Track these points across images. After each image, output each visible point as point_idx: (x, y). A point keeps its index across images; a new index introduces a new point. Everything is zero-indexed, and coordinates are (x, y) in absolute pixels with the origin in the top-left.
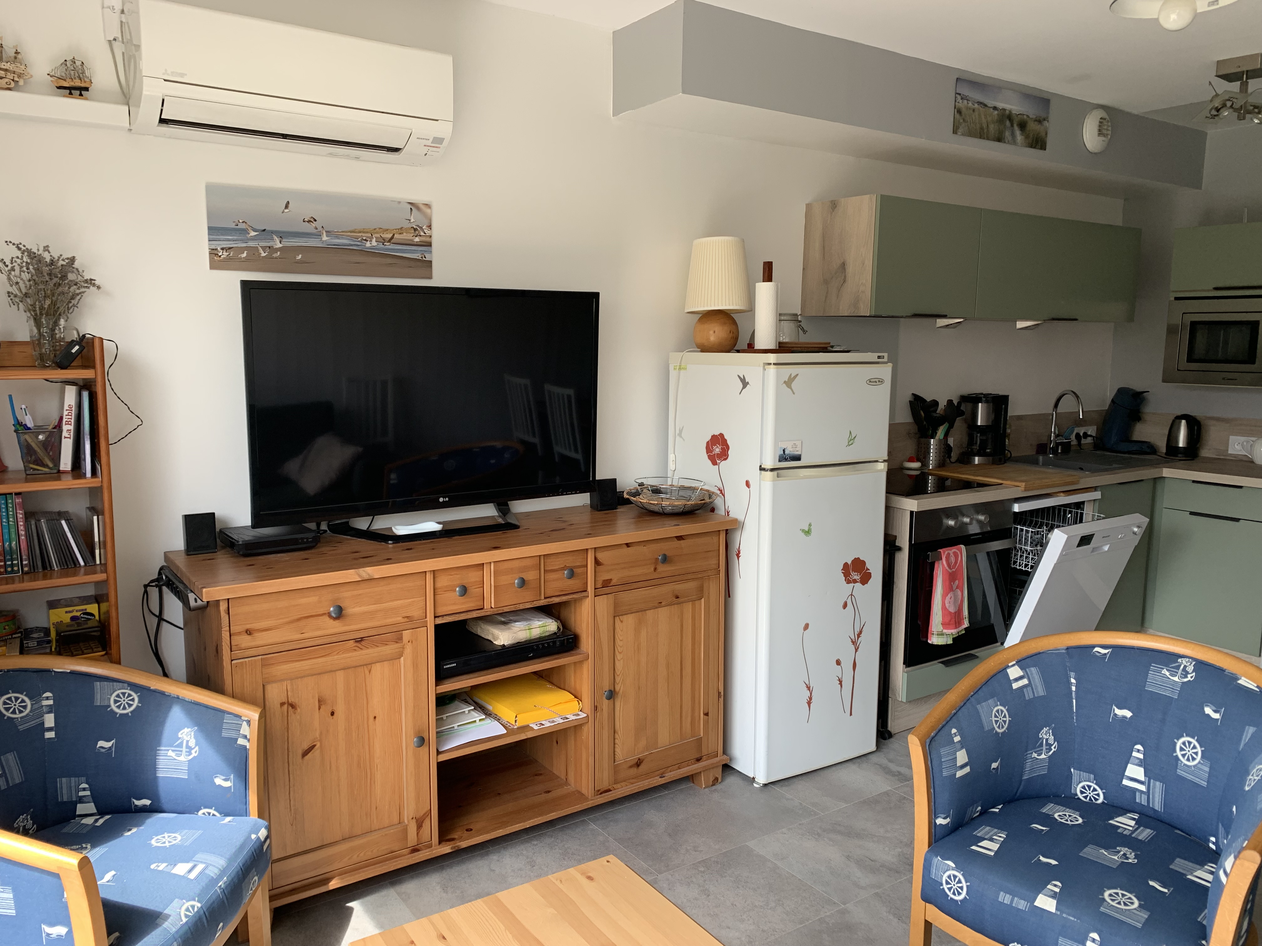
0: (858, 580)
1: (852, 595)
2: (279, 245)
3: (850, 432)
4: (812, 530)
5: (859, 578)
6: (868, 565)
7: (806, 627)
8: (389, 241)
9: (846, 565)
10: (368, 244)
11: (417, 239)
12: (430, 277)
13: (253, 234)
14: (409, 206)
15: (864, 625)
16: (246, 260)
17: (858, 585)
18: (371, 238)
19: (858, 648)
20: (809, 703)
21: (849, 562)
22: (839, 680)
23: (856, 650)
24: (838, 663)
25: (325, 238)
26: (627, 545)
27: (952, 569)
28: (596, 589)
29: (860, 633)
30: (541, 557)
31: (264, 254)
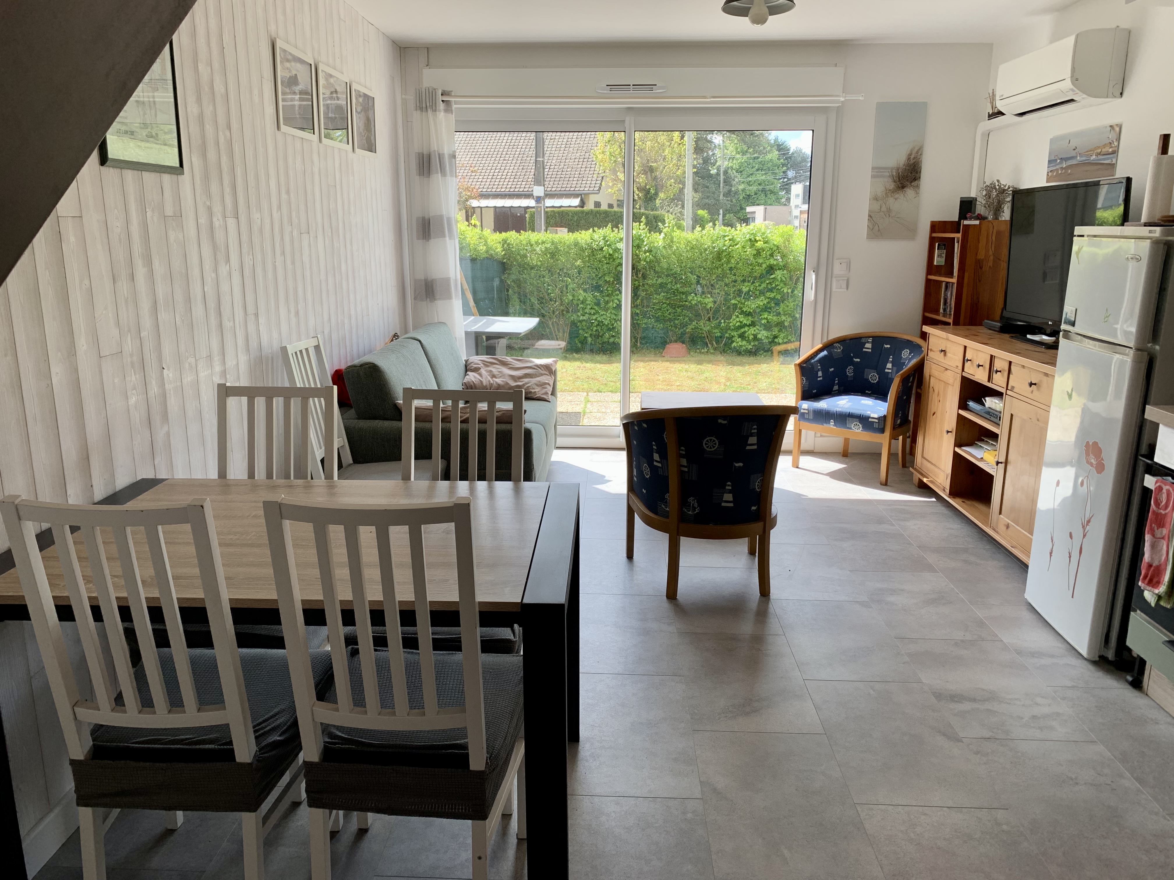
0: (1094, 465)
1: (1088, 476)
2: (1064, 166)
3: (1107, 309)
4: (1073, 396)
5: (1095, 463)
6: (1103, 455)
7: (1058, 483)
8: (1100, 154)
9: (1088, 443)
10: (1092, 159)
11: (1110, 150)
12: (1114, 174)
13: (1058, 161)
14: (1110, 128)
15: (1092, 516)
16: (1056, 176)
17: (1094, 471)
18: (1093, 154)
21: (1091, 443)
22: (1069, 554)
24: (1071, 536)
25: (1078, 158)
26: (1023, 367)
27: (1159, 508)
28: (1007, 389)
29: (1089, 521)
30: (992, 356)
31: (1060, 172)
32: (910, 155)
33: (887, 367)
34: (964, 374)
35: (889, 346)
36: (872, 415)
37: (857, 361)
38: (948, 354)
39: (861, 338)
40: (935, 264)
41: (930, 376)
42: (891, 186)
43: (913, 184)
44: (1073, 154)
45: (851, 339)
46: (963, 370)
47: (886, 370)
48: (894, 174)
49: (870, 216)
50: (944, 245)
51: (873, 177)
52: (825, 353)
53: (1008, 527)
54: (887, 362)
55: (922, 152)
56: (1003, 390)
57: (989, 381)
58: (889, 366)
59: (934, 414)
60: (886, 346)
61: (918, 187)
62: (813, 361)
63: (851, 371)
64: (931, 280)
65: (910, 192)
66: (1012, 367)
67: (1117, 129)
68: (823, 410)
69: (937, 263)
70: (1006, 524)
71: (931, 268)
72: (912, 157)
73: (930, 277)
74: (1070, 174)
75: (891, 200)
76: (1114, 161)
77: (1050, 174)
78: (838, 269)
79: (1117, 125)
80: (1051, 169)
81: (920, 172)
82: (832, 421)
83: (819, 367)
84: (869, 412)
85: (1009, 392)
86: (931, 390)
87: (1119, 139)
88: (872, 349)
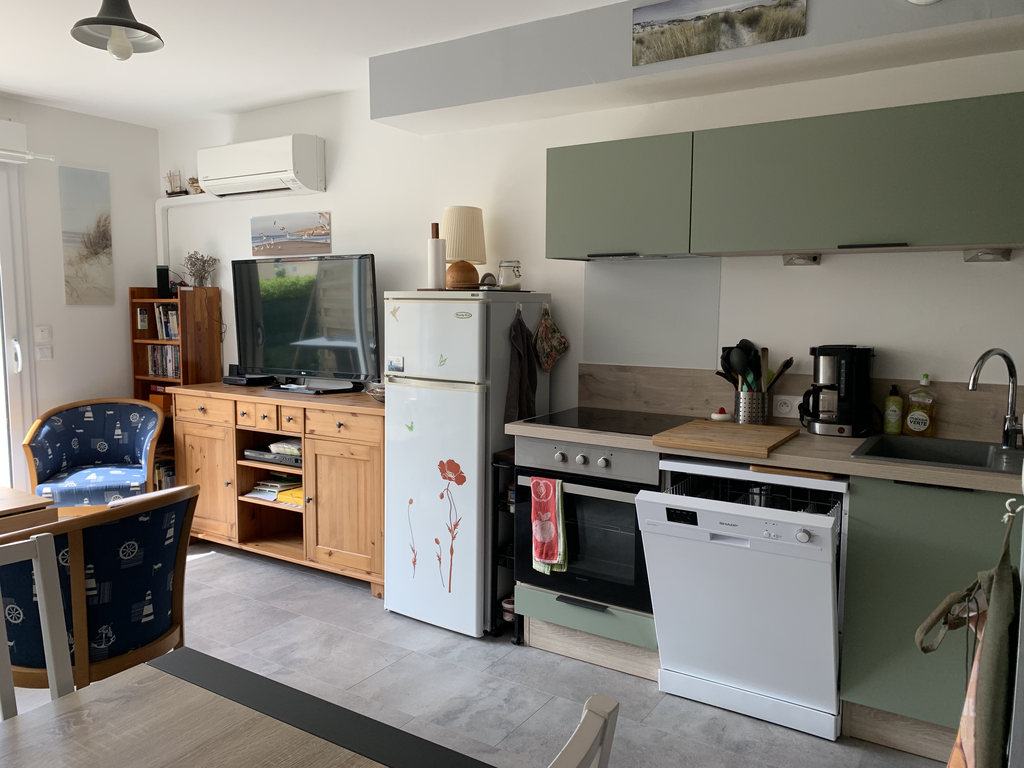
0: (453, 479)
1: (447, 489)
2: (273, 243)
3: (441, 355)
4: (414, 428)
5: (454, 477)
6: (462, 469)
7: (411, 502)
8: (312, 235)
9: (441, 462)
10: (304, 238)
11: (323, 232)
12: (330, 252)
13: (265, 238)
14: (319, 215)
15: (460, 520)
16: (263, 250)
17: (453, 483)
18: (305, 234)
19: (455, 537)
20: (414, 563)
21: (445, 462)
22: (438, 557)
23: (453, 538)
24: (437, 541)
25: (288, 237)
26: (323, 411)
27: (540, 499)
28: (305, 433)
29: (456, 525)
30: (277, 406)
31: (268, 247)
32: (99, 222)
33: (116, 433)
34: (238, 427)
35: (112, 412)
36: (133, 484)
37: (81, 433)
38: (209, 411)
39: (78, 407)
40: (139, 328)
41: (184, 435)
42: (85, 252)
43: (105, 251)
44: (282, 233)
45: (67, 410)
46: (236, 424)
47: (115, 437)
48: (86, 240)
49: (67, 281)
50: (145, 310)
51: (64, 241)
52: (46, 429)
53: (330, 554)
54: (115, 428)
55: (110, 221)
56: (301, 435)
57: (278, 429)
58: (118, 432)
59: (197, 471)
60: (109, 413)
61: (110, 254)
62: (39, 439)
63: (76, 443)
64: (136, 344)
65: (103, 258)
66: (307, 413)
67: (328, 216)
68: (72, 490)
69: (141, 327)
70: (329, 551)
71: (135, 333)
72: (101, 224)
73: (137, 341)
74: (280, 249)
75: (86, 266)
76: (329, 241)
77: (256, 249)
78: (39, 336)
79: (326, 213)
80: (257, 244)
81: (111, 240)
82: (86, 499)
83: (48, 444)
84: (128, 482)
85: (307, 436)
86: (188, 448)
87: (329, 224)
88: (94, 417)
